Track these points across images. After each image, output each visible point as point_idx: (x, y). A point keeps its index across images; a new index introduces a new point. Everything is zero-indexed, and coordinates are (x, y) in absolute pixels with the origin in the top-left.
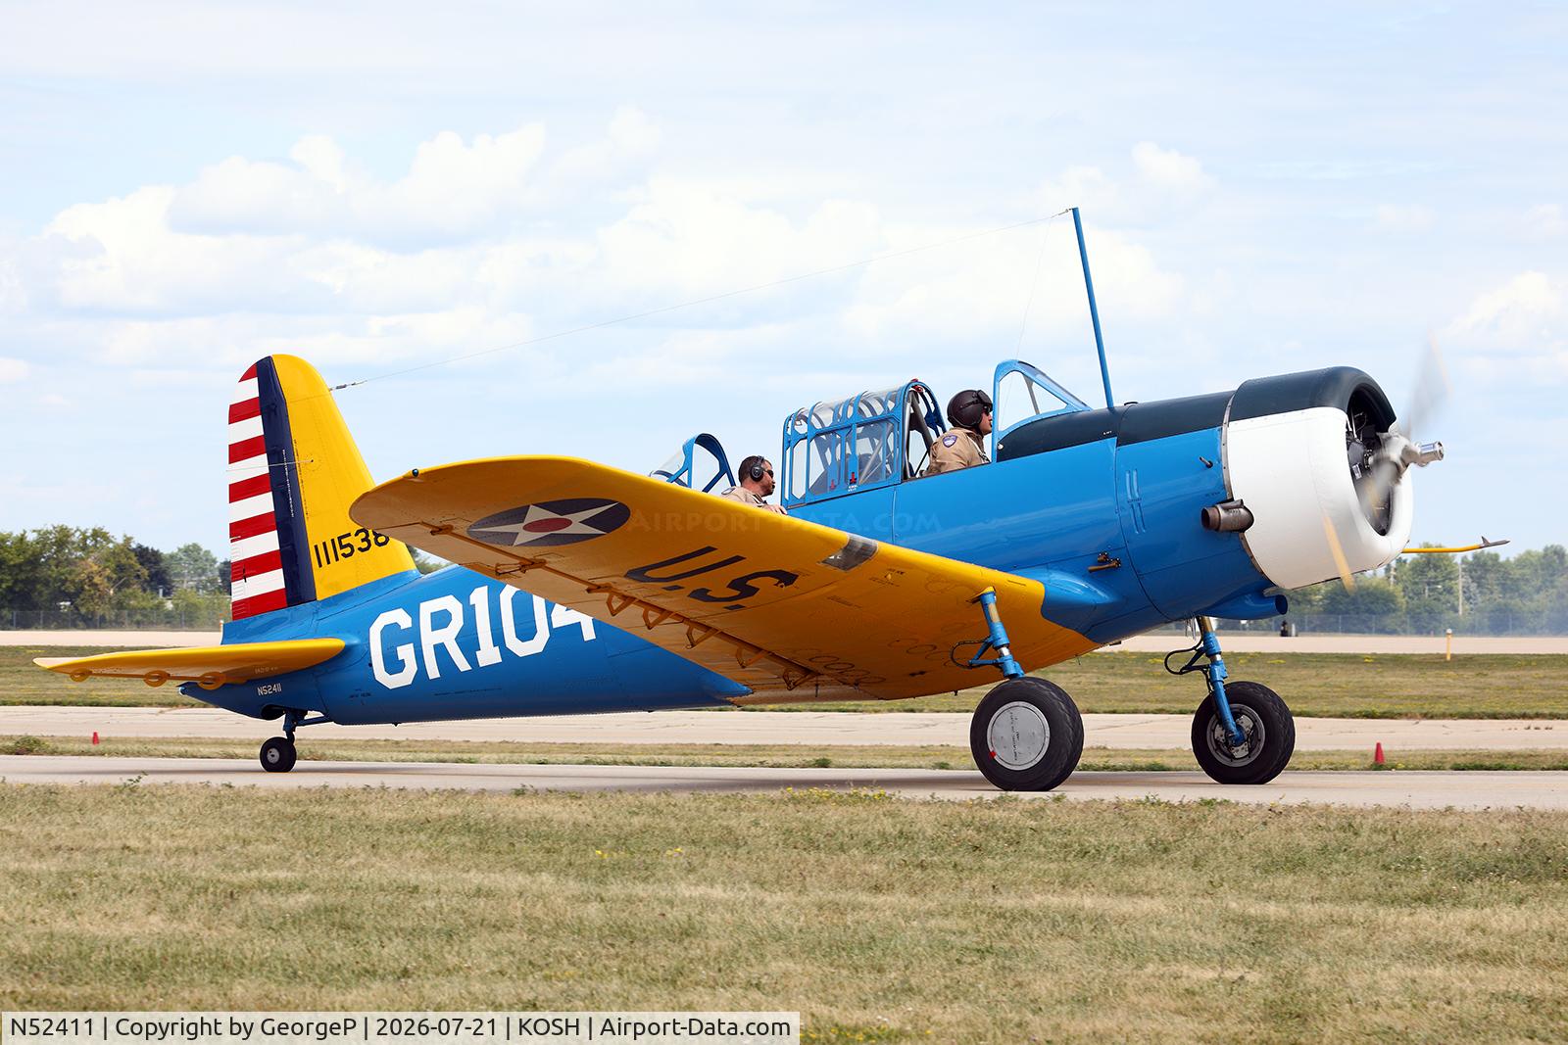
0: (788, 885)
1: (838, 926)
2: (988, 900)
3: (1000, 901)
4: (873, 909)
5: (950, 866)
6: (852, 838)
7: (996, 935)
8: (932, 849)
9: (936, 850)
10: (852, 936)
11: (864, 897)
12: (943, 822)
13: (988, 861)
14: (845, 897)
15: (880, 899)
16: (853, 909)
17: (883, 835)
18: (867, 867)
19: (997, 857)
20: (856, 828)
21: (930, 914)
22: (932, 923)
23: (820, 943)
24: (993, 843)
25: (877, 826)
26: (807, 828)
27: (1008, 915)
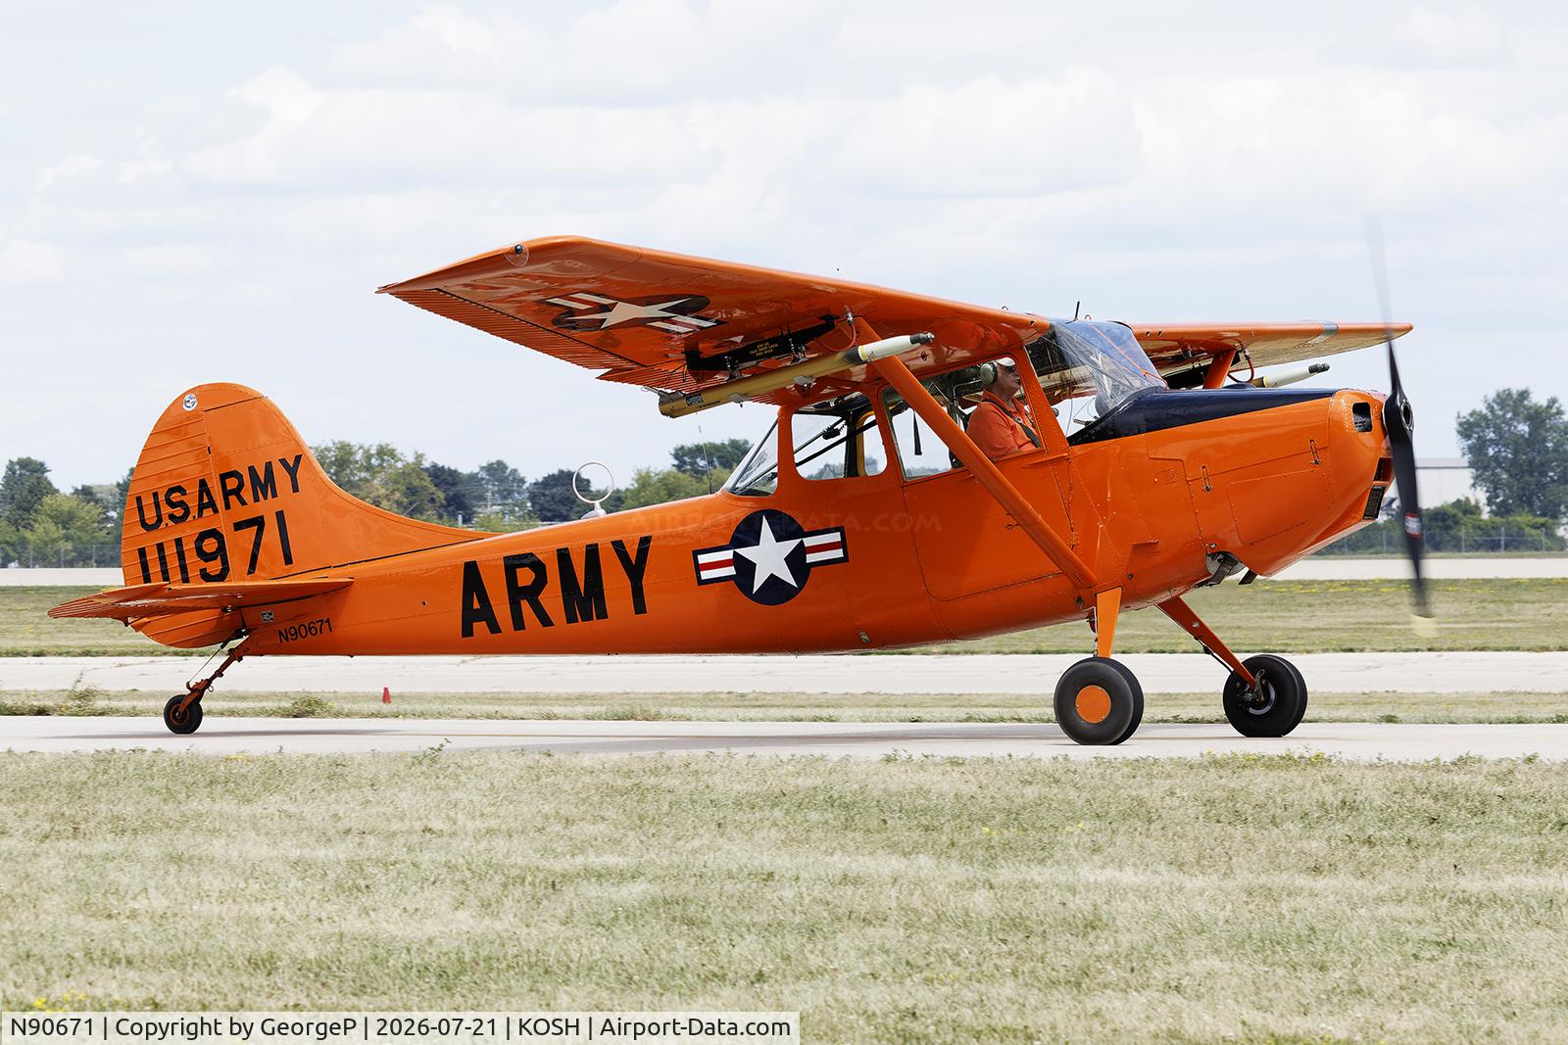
0: (1210, 867)
1: (1271, 916)
2: (1450, 881)
3: (1463, 883)
4: (1313, 894)
5: (1403, 841)
6: (1286, 809)
7: (1459, 924)
8: (1380, 821)
9: (1388, 822)
10: (1288, 928)
11: (1303, 881)
12: (1393, 789)
13: (1448, 836)
14: (1278, 880)
15: (1321, 883)
16: (1289, 895)
17: (1322, 805)
18: (1305, 845)
19: (1459, 831)
20: (1291, 797)
21: (1380, 900)
22: (1383, 911)
23: (1250, 937)
24: (1454, 813)
25: (1315, 795)
26: (1232, 798)
27: (1473, 900)
